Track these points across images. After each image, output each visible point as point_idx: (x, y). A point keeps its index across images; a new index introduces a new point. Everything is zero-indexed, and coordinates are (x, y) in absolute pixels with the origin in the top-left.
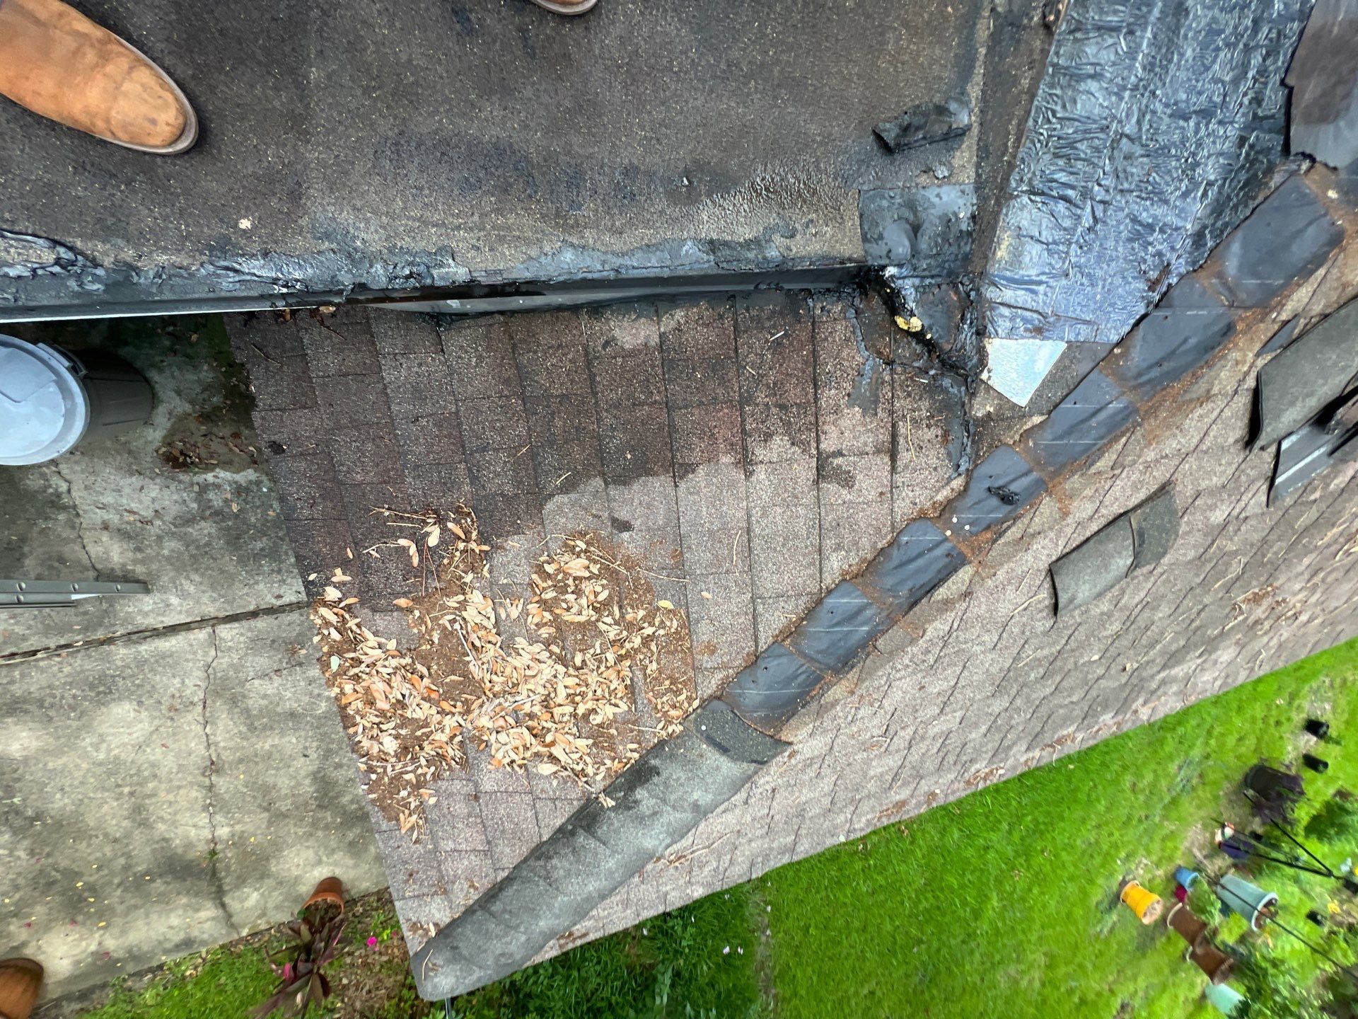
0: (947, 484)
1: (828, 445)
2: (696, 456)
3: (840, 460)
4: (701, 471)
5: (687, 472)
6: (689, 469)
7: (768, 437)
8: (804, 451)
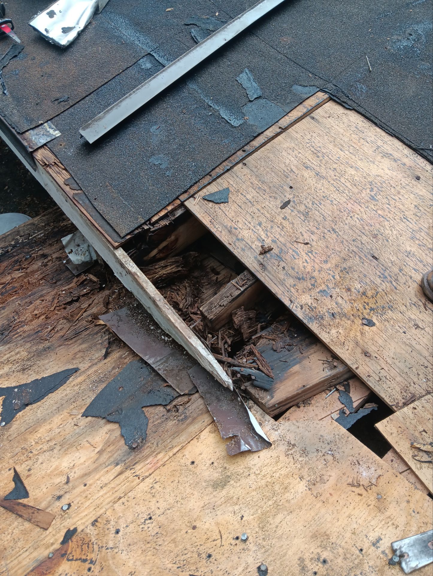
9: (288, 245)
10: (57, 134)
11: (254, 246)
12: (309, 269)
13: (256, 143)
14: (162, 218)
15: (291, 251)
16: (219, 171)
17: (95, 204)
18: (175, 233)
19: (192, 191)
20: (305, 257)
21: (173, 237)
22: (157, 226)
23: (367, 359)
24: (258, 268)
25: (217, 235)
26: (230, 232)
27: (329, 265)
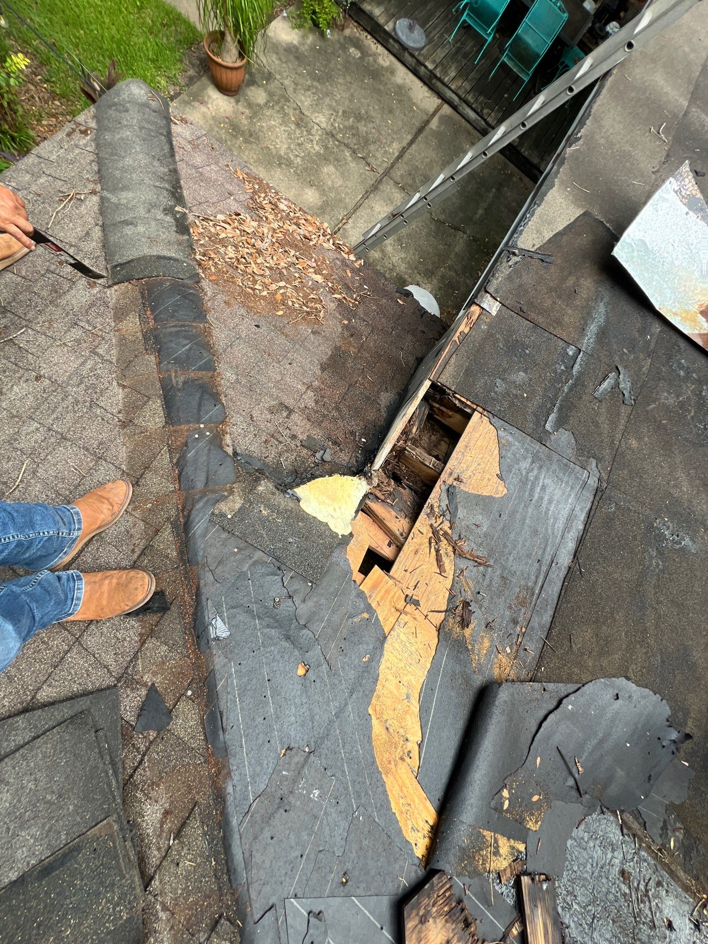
0: (233, 445)
1: (295, 417)
2: (325, 375)
3: (285, 414)
4: (319, 372)
5: (322, 368)
6: (323, 369)
7: (317, 402)
8: (299, 408)
10: (494, 313)
11: (462, 465)
14: (460, 400)
17: (454, 356)
18: (454, 414)
19: (485, 413)
21: (450, 413)
22: (453, 399)
23: (413, 553)
25: (461, 439)
26: (467, 447)
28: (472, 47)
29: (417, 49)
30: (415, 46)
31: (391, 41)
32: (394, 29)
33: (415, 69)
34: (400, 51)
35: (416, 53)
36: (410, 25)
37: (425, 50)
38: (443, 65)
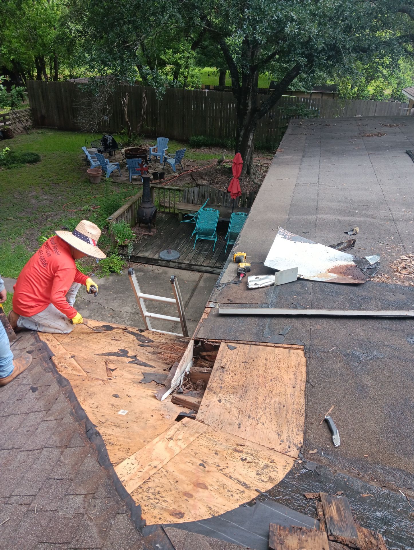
9: (230, 371)
10: (218, 307)
12: (226, 380)
13: (261, 344)
14: (212, 342)
15: (229, 373)
16: (241, 342)
17: (202, 328)
19: (227, 341)
20: (230, 377)
21: (214, 353)
23: (207, 407)
24: (215, 369)
26: (222, 357)
27: (232, 383)
28: (208, 246)
29: (176, 259)
30: (174, 258)
31: (159, 261)
32: (159, 257)
33: (179, 267)
34: (167, 264)
35: (176, 261)
36: (168, 251)
37: (181, 257)
38: (194, 259)
